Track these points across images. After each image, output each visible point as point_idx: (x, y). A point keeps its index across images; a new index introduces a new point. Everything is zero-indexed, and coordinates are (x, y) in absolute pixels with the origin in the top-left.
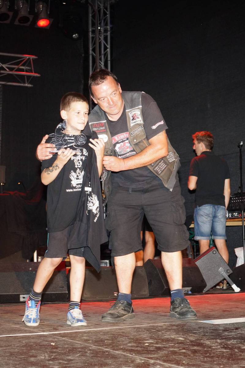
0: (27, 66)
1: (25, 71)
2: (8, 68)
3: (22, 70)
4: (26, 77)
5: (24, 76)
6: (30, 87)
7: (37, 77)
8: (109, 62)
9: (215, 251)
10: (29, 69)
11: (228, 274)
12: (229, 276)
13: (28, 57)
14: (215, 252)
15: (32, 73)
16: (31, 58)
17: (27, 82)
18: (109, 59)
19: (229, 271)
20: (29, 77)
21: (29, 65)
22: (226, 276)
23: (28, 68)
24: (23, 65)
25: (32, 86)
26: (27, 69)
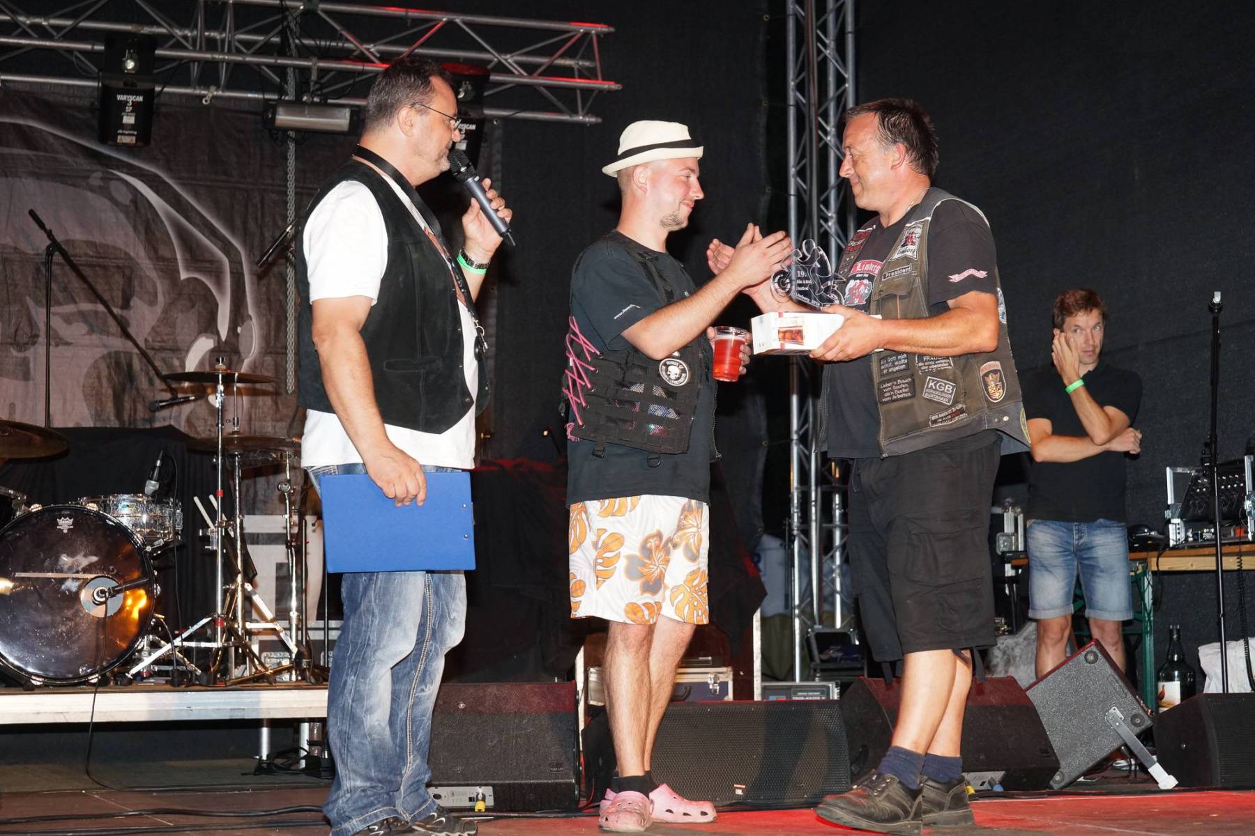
0: (583, 58)
1: (576, 73)
2: (521, 64)
3: (567, 72)
4: (578, 92)
5: (572, 90)
6: (593, 125)
7: (610, 92)
8: (850, 39)
9: (1092, 652)
10: (588, 69)
11: (1138, 730)
12: (1138, 736)
13: (582, 31)
14: (1091, 658)
15: (596, 78)
16: (593, 32)
17: (583, 108)
18: (850, 27)
19: (1138, 721)
20: (586, 92)
21: (588, 56)
22: (1129, 734)
23: (587, 64)
24: (570, 54)
25: (600, 120)
26: (582, 67)
